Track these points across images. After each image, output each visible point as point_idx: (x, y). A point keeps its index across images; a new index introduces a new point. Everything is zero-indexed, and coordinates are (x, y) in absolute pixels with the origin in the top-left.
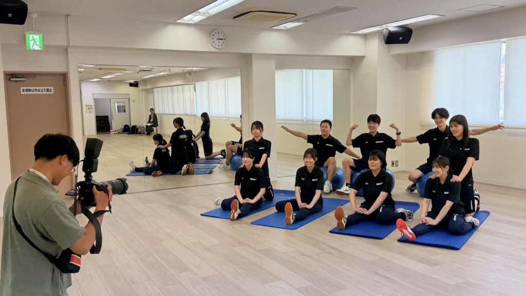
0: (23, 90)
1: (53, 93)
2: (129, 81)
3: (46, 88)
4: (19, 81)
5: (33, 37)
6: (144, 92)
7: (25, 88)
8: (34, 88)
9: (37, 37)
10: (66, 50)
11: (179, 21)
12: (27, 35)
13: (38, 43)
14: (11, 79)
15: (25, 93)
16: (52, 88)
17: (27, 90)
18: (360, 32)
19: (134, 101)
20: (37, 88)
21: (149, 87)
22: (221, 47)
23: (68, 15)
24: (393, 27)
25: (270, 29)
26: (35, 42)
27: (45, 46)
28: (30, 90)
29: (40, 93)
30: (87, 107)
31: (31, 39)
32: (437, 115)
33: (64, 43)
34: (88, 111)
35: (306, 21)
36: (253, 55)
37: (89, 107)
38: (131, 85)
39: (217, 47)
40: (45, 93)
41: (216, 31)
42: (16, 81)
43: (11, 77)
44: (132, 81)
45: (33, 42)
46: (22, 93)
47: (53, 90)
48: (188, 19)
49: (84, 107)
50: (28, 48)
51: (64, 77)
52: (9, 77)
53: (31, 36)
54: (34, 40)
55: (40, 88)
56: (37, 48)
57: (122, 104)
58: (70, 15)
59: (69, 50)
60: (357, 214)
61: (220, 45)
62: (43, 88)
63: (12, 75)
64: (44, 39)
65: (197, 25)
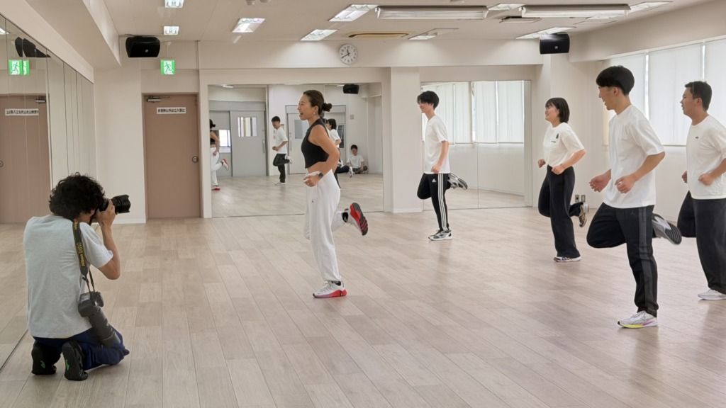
1: (185, 112)
3: (179, 108)
4: (156, 102)
7: (160, 108)
8: (168, 108)
9: (170, 63)
10: (197, 72)
12: (162, 61)
13: (171, 68)
14: (148, 101)
15: (160, 113)
16: (185, 108)
17: (162, 110)
19: (352, 117)
20: (171, 108)
22: (351, 62)
23: (197, 41)
24: (547, 35)
25: (409, 40)
26: (168, 67)
27: (177, 70)
29: (174, 113)
31: (165, 64)
33: (195, 67)
36: (392, 70)
38: (346, 90)
39: (347, 62)
40: (178, 113)
41: (346, 46)
42: (153, 102)
43: (148, 98)
45: (166, 67)
46: (158, 113)
47: (185, 110)
50: (162, 73)
51: (195, 97)
52: (146, 98)
53: (165, 62)
54: (167, 65)
55: (174, 108)
56: (170, 72)
58: (200, 41)
59: (200, 71)
61: (350, 60)
62: (176, 108)
63: (149, 96)
64: (176, 65)
65: (325, 41)
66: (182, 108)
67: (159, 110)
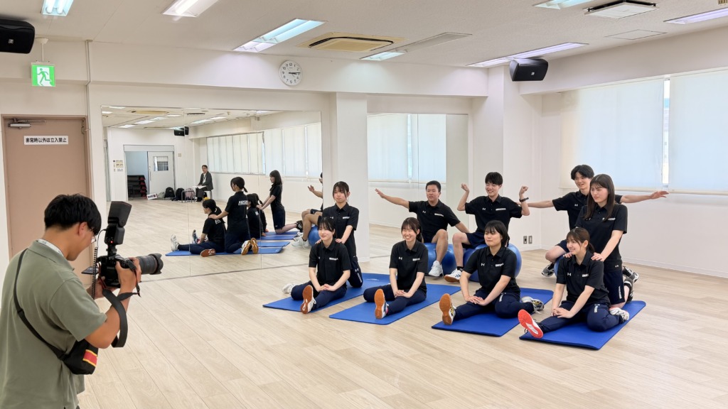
0: (28, 140)
1: (67, 143)
2: (175, 128)
3: (58, 137)
4: (22, 127)
5: (41, 69)
6: (193, 143)
7: (29, 137)
8: (42, 137)
10: (86, 86)
11: (236, 50)
12: (33, 67)
13: (48, 77)
14: (12, 125)
15: (30, 143)
16: (67, 137)
18: (481, 65)
19: (180, 155)
20: (46, 137)
21: (200, 135)
22: (293, 83)
23: (88, 41)
24: (523, 59)
25: (361, 60)
26: (44, 76)
27: (58, 82)
28: (36, 140)
29: (50, 143)
30: (116, 163)
31: (39, 71)
32: (578, 175)
33: (83, 78)
34: (116, 169)
35: (406, 50)
36: (337, 95)
37: (118, 164)
38: (177, 133)
39: (288, 83)
40: (57, 143)
41: (288, 63)
42: (18, 128)
43: (11, 122)
44: (178, 129)
45: (41, 76)
47: (67, 140)
48: (248, 46)
49: (111, 164)
50: (34, 85)
51: (83, 121)
52: (8, 122)
53: (38, 68)
54: (43, 73)
55: (50, 137)
56: (47, 84)
57: (165, 160)
58: (91, 41)
59: (90, 86)
60: (469, 304)
61: (293, 81)
62: (54, 137)
63: (13, 119)
65: (262, 55)
66: (63, 137)
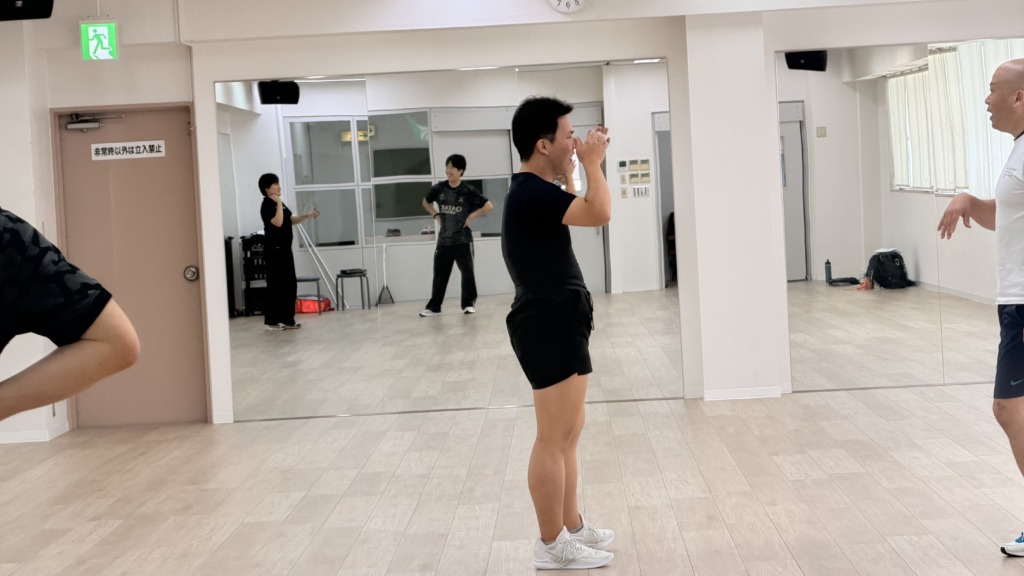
1: (163, 154)
3: (147, 144)
4: (88, 129)
5: (95, 31)
7: (100, 146)
8: (121, 145)
9: (103, 29)
10: (188, 47)
12: (83, 27)
13: (106, 43)
14: (70, 126)
15: (101, 157)
16: (162, 143)
17: (104, 151)
19: (822, 133)
20: (128, 145)
22: (574, 8)
26: (100, 42)
28: (111, 150)
29: (134, 156)
31: (91, 34)
33: (168, 36)
36: (687, 21)
37: (635, 171)
38: (793, 61)
39: (565, 9)
40: (146, 155)
42: (81, 130)
45: (95, 41)
46: (94, 158)
47: (163, 149)
50: (85, 57)
51: (184, 113)
52: (64, 121)
53: (91, 29)
54: (97, 36)
55: (134, 144)
56: (104, 54)
59: (196, 50)
62: (141, 144)
63: (71, 115)
64: (120, 33)
66: (155, 143)
67: (97, 152)
